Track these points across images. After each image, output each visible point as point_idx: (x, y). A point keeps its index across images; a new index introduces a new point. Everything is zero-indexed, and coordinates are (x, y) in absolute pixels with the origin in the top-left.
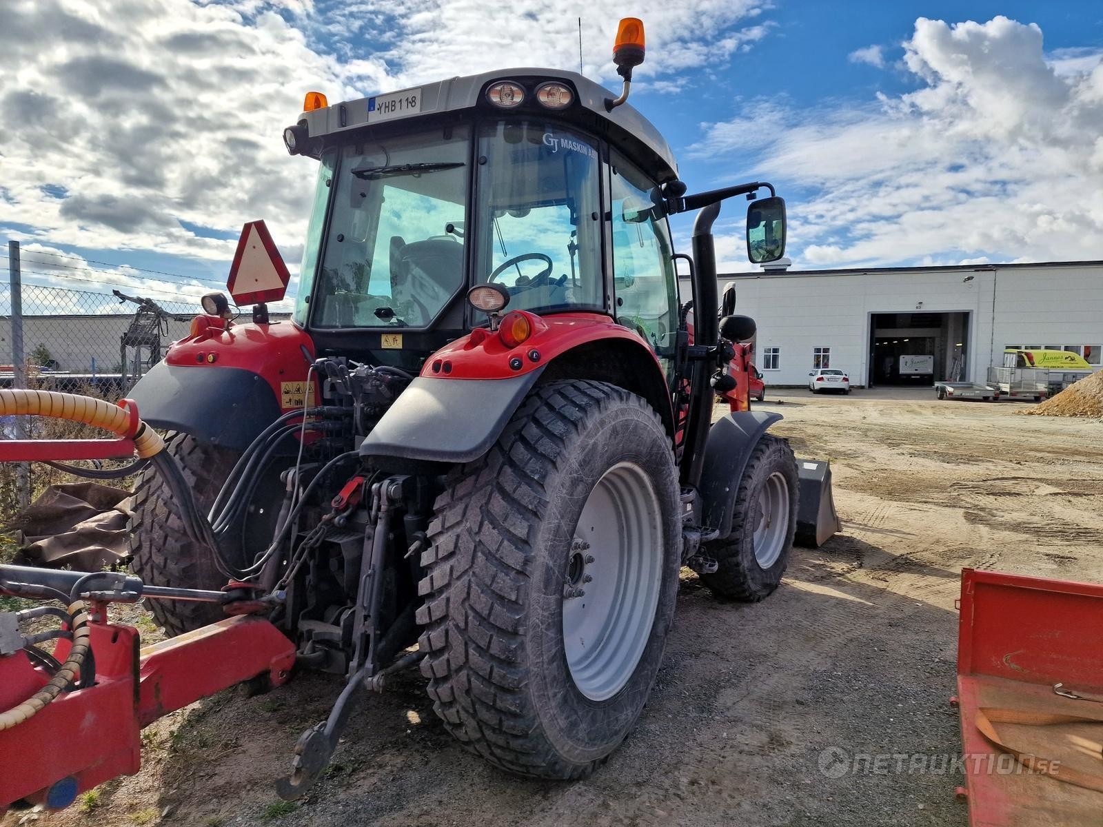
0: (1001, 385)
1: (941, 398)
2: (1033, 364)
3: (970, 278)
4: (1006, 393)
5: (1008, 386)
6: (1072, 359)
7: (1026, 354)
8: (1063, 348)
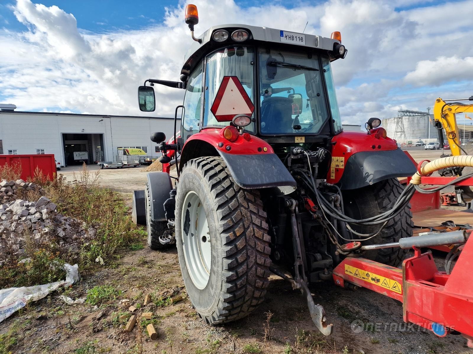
0: (123, 162)
1: (102, 168)
2: (129, 154)
3: (102, 120)
4: (126, 165)
5: (126, 162)
6: (141, 152)
7: (126, 150)
8: (136, 147)
